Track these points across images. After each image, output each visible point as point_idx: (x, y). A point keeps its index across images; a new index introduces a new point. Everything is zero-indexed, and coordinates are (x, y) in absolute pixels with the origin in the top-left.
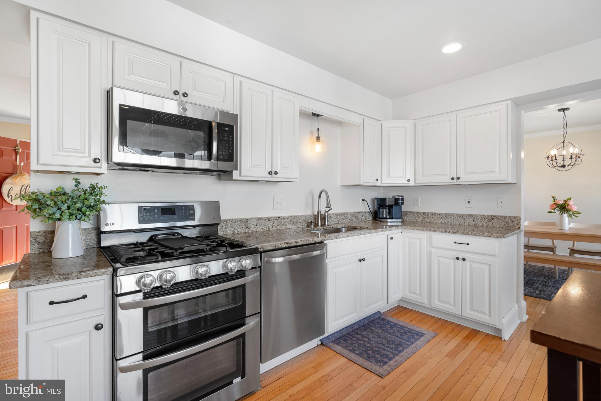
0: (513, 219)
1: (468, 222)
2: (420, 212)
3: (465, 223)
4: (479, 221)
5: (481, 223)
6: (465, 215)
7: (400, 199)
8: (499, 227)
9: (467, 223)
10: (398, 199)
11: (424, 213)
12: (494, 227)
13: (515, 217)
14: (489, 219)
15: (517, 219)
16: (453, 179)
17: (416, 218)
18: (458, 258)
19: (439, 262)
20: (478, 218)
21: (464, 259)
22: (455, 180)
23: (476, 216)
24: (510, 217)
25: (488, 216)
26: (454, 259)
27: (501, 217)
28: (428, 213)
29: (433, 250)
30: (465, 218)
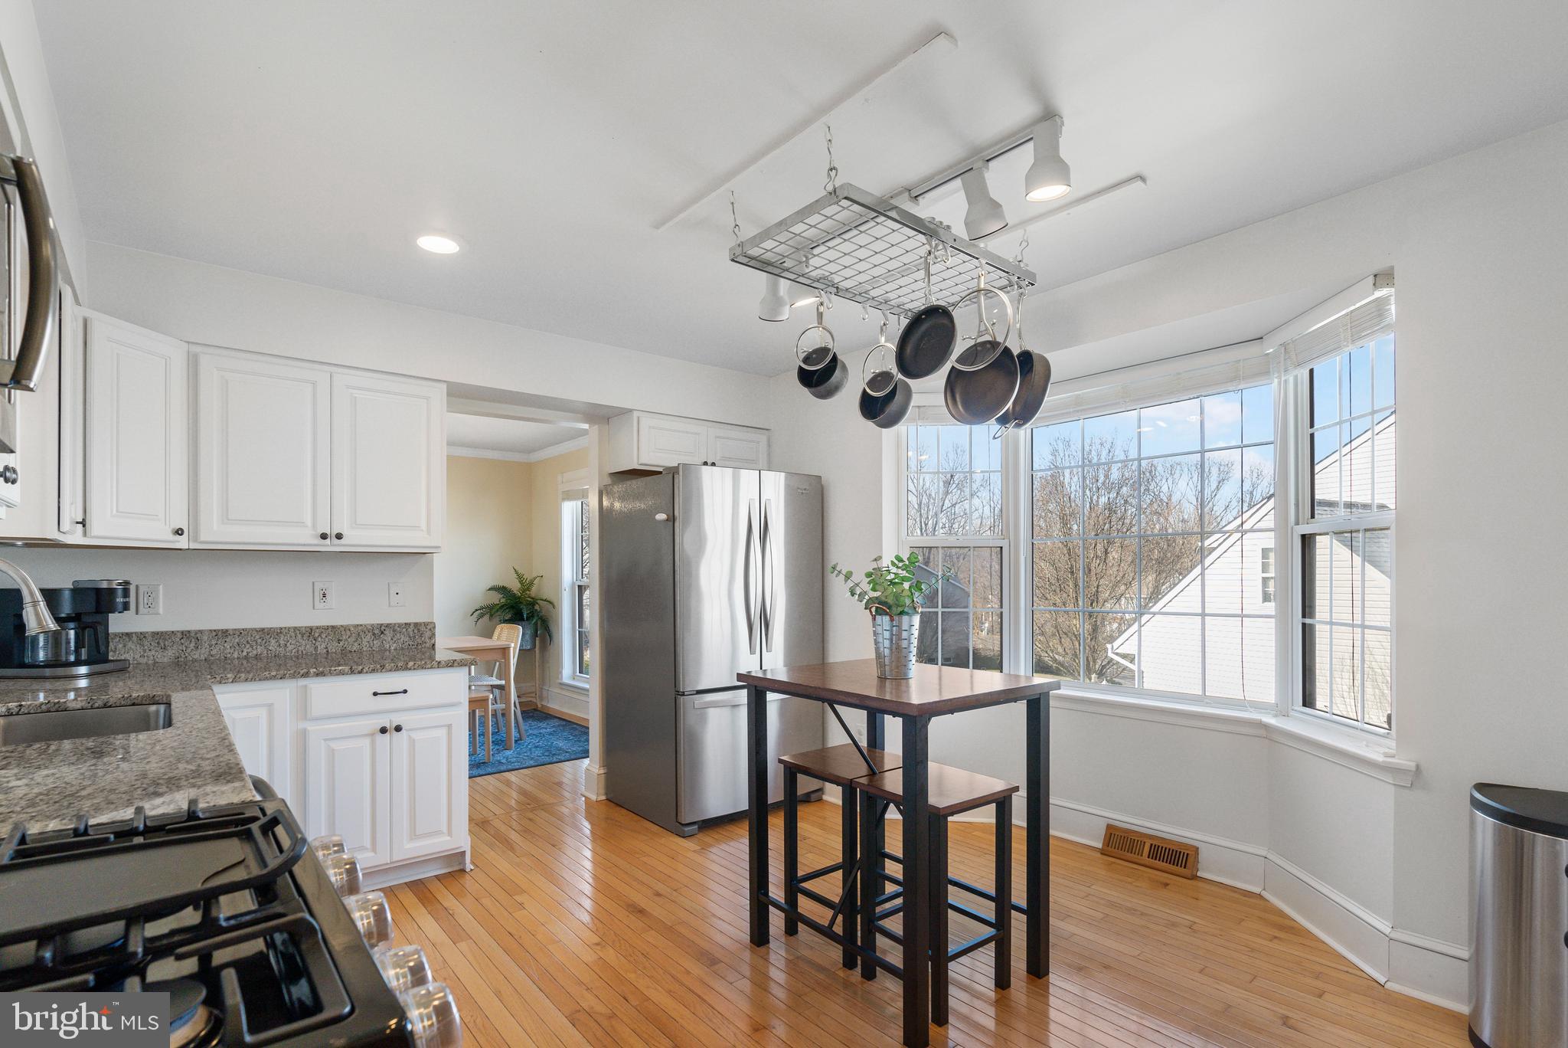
0: (422, 628)
1: (323, 646)
2: (166, 632)
3: (316, 648)
4: (351, 640)
5: (356, 644)
6: (317, 628)
7: (120, 593)
8: (395, 649)
9: (321, 648)
10: (111, 592)
11: (185, 635)
12: (386, 650)
13: (426, 624)
14: (374, 634)
15: (429, 627)
16: (324, 536)
17: (153, 653)
18: (383, 730)
19: (332, 753)
20: (348, 633)
21: (398, 729)
22: (328, 541)
23: (346, 628)
24: (416, 625)
25: (372, 625)
26: (373, 734)
27: (400, 625)
28: (201, 632)
29: (311, 727)
30: (317, 635)
